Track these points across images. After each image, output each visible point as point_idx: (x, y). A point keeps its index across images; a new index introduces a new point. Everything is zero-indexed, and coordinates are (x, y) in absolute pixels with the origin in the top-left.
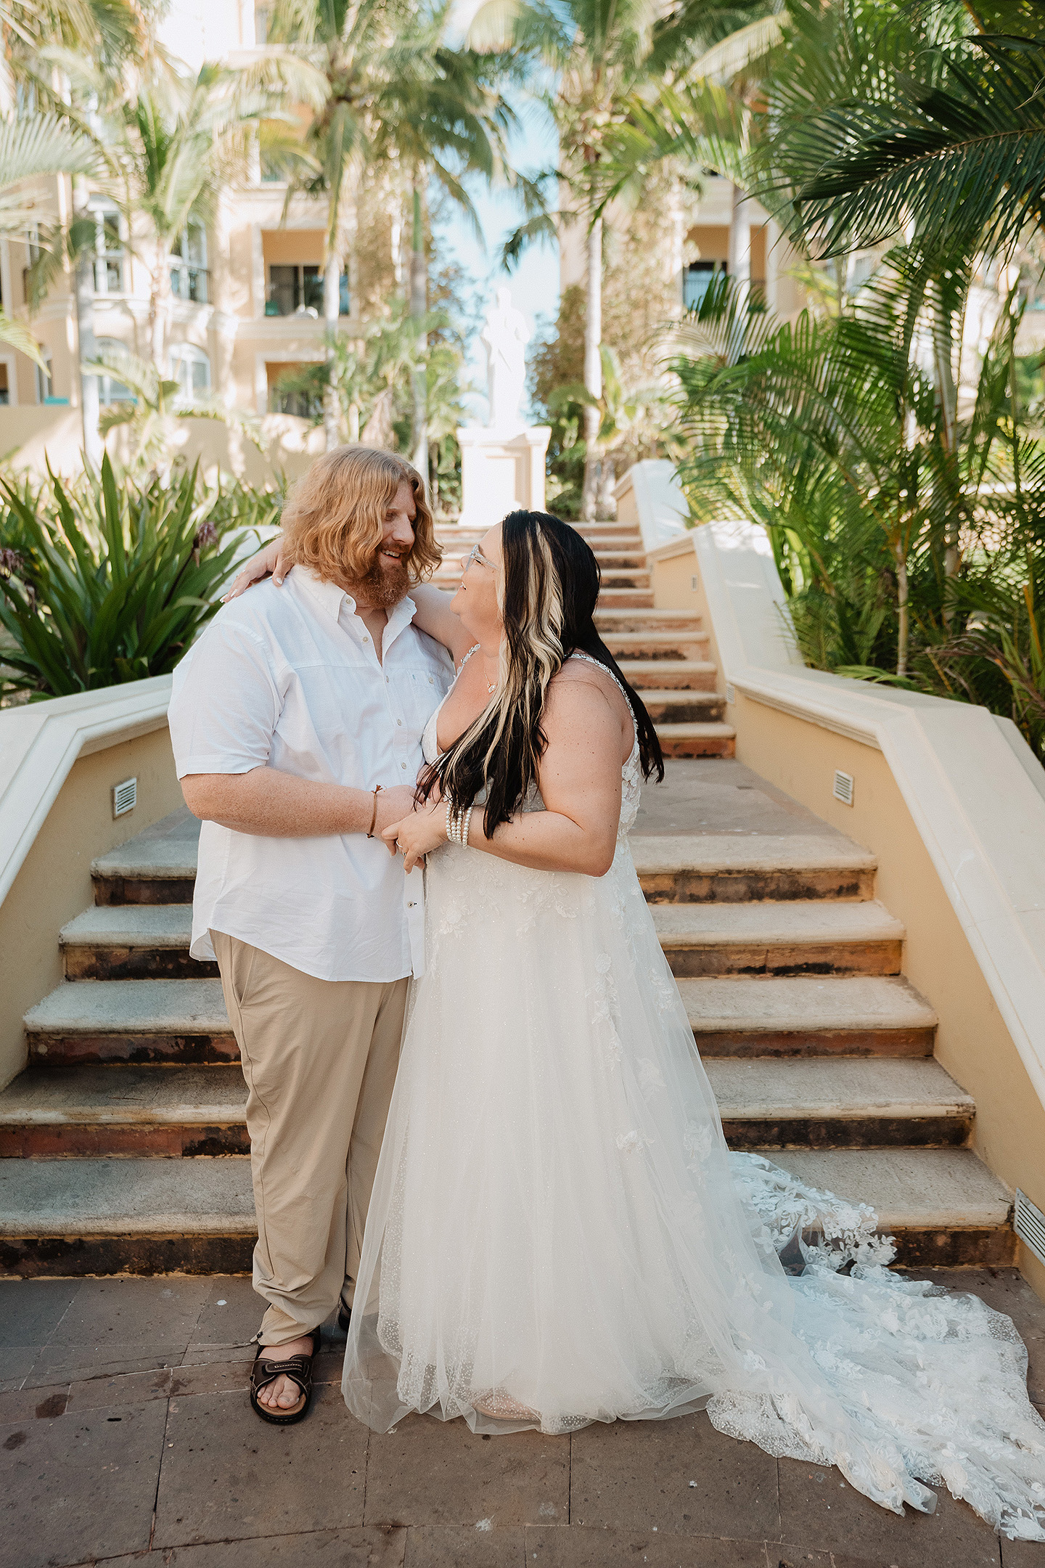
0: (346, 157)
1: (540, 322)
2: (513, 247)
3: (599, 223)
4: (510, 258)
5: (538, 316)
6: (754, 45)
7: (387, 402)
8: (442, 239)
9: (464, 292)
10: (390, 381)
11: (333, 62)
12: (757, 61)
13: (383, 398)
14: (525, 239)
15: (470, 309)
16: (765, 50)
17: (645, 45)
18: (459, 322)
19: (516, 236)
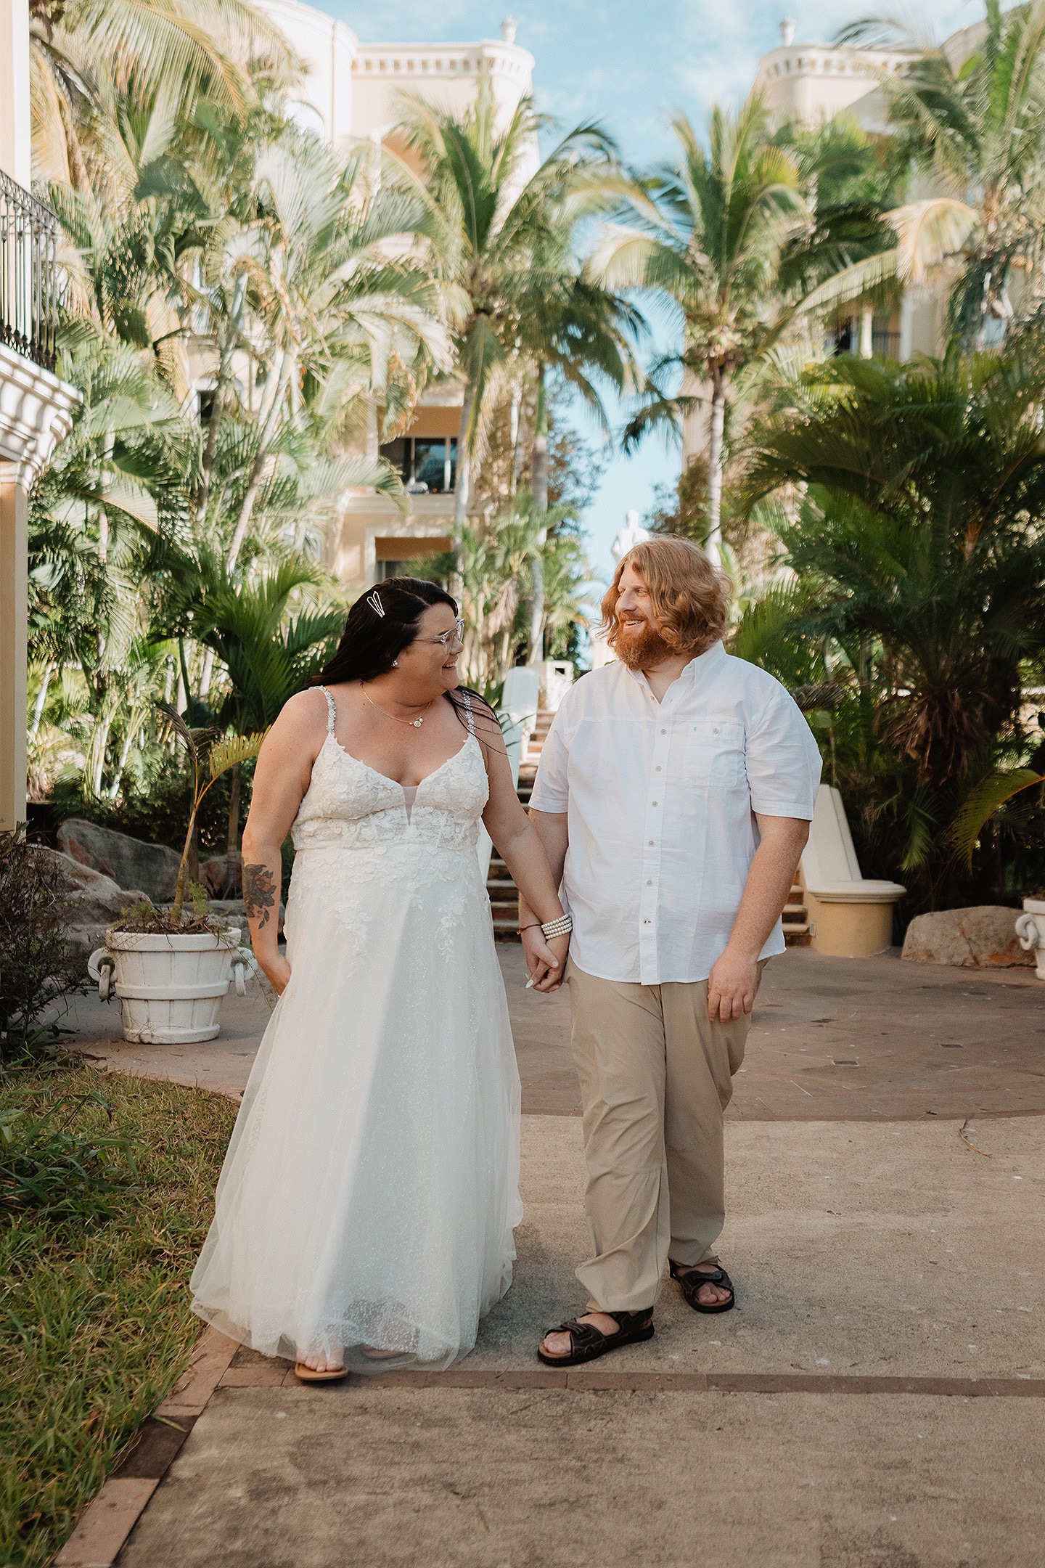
0: (487, 372)
1: (659, 493)
2: (635, 430)
3: (720, 402)
4: (631, 440)
5: (656, 488)
6: (868, 277)
7: (511, 589)
8: (564, 420)
9: (580, 464)
10: (515, 569)
11: (474, 276)
12: (873, 289)
13: (509, 586)
14: (648, 423)
15: (586, 480)
16: (878, 280)
17: (769, 273)
18: (573, 492)
19: (638, 418)
